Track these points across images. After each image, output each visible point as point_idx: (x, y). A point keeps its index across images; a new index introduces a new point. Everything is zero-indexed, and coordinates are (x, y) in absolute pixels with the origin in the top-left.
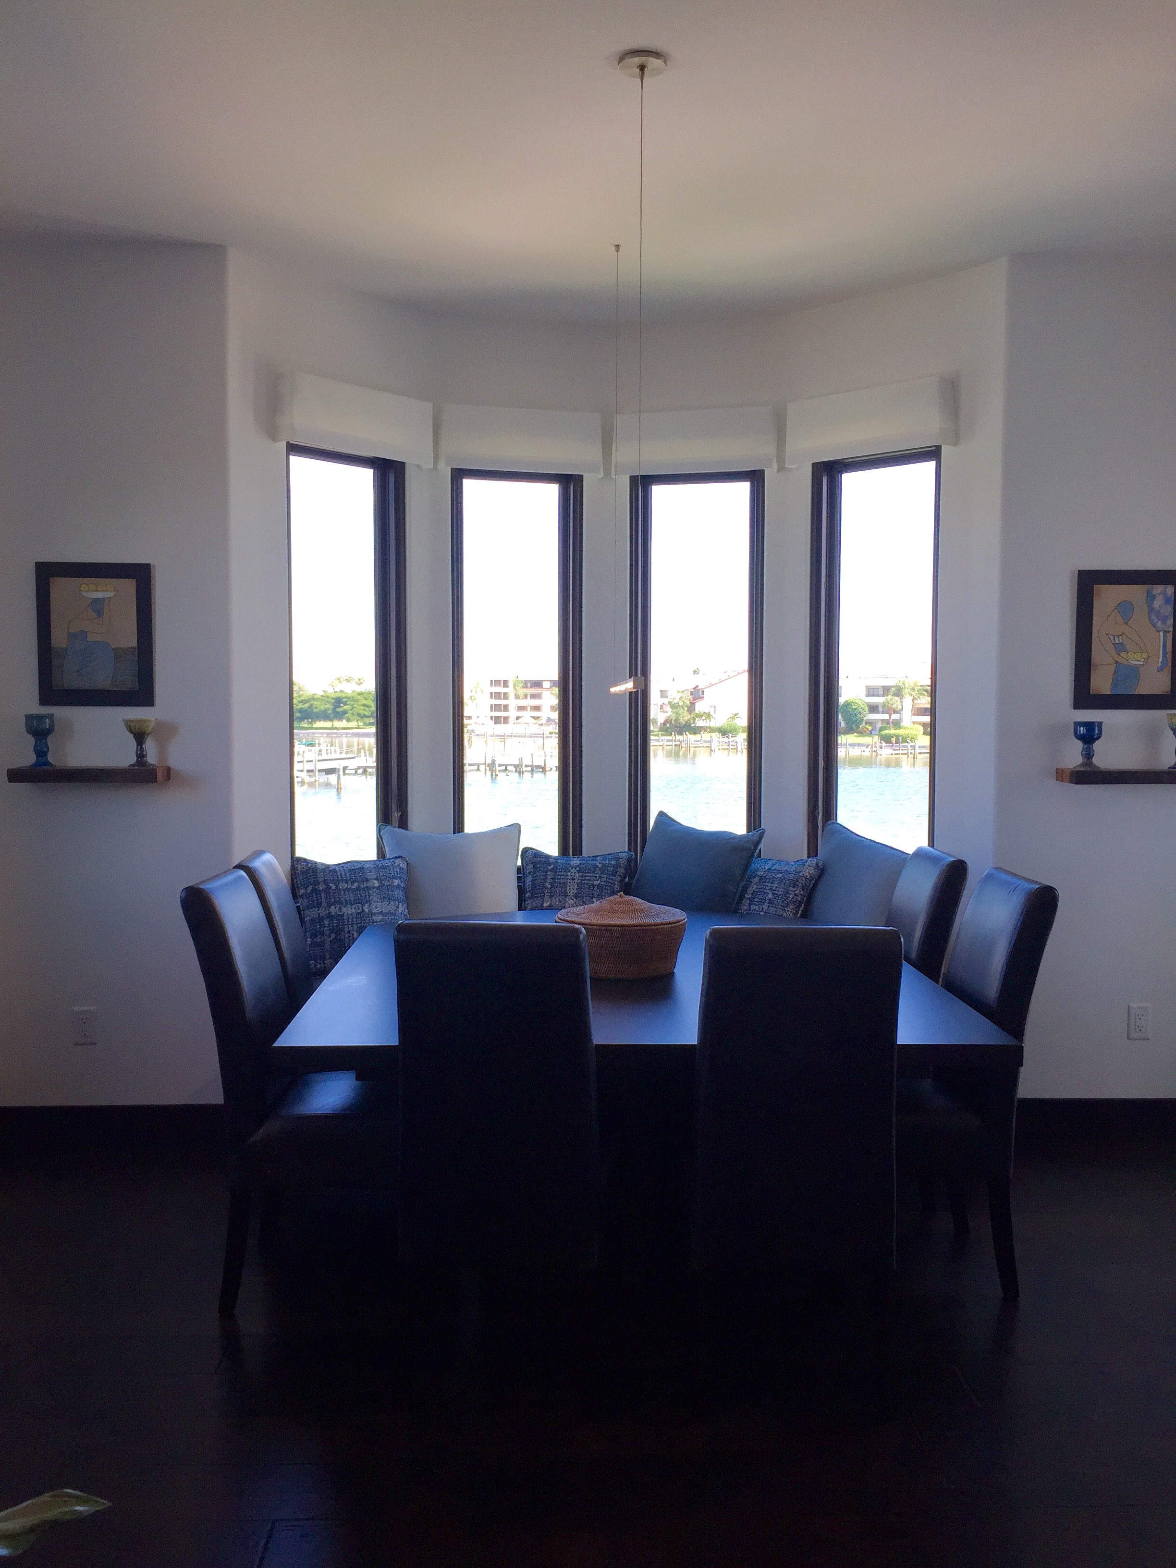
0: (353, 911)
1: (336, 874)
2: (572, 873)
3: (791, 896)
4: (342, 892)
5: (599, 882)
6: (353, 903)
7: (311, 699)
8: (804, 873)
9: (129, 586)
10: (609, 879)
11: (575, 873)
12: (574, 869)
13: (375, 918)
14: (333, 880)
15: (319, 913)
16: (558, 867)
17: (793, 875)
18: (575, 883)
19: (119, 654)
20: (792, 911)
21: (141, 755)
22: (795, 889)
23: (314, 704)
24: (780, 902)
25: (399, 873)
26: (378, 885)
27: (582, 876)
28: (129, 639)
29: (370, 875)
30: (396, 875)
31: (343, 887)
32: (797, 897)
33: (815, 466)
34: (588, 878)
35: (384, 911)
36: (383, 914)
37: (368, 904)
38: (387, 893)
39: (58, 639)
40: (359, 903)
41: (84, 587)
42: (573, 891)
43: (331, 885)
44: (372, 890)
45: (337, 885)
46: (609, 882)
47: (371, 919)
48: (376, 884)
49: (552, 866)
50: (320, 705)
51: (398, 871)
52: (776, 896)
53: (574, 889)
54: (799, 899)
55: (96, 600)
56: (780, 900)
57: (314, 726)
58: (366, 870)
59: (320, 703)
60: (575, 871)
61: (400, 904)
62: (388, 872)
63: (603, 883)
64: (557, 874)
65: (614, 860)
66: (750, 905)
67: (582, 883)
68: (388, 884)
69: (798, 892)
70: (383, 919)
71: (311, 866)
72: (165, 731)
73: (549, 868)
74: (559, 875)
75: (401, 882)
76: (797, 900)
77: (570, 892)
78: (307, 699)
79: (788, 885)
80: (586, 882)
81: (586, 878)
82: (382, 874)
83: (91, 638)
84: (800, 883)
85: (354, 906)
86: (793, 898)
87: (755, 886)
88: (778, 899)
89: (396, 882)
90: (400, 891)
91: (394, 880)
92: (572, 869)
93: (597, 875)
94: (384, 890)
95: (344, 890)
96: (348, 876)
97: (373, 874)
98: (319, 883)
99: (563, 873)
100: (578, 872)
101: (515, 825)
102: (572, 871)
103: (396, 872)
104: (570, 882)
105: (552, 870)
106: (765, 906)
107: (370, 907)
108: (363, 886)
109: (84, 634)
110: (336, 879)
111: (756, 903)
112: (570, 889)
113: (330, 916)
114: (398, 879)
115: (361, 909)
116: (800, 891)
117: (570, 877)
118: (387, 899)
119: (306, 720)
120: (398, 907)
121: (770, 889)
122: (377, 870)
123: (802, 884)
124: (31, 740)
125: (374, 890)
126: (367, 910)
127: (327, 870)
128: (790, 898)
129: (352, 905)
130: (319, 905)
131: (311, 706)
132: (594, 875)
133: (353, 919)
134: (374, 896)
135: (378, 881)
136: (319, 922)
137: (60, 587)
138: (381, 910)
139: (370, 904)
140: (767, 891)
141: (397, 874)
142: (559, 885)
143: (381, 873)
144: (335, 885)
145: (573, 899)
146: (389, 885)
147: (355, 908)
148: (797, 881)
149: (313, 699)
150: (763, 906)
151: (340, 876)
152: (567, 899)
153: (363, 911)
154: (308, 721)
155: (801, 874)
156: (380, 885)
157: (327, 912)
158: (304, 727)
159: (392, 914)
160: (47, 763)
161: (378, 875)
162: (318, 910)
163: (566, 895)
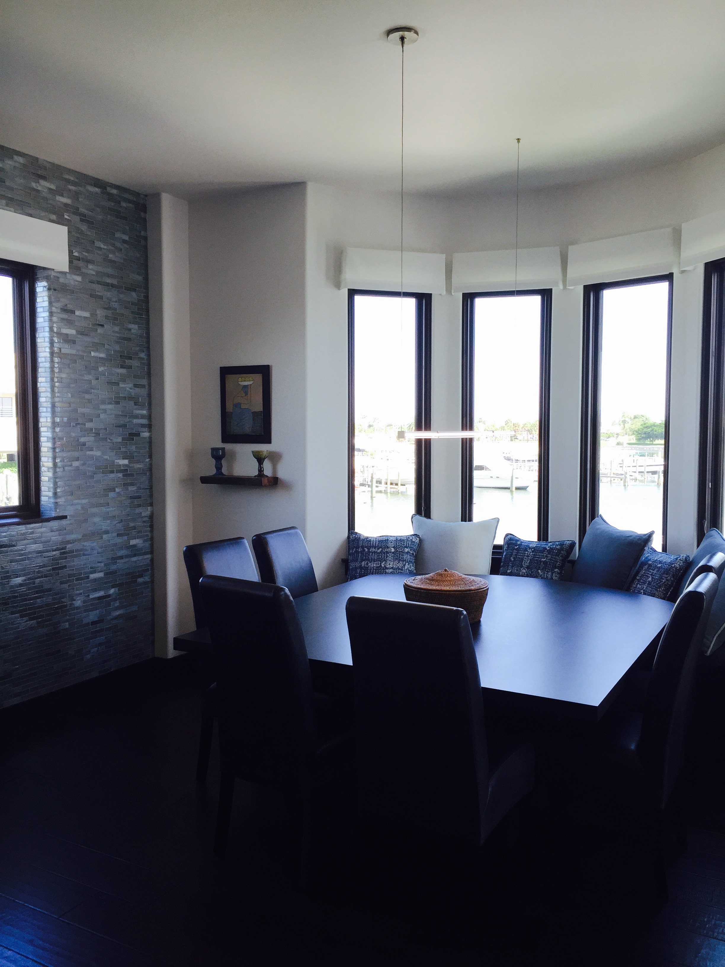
0: (375, 565)
1: (370, 543)
2: (528, 552)
3: (663, 581)
4: (371, 554)
5: (545, 559)
6: (375, 561)
7: (653, 426)
8: (676, 565)
9: (258, 378)
10: (553, 558)
11: (530, 552)
12: (530, 550)
13: (387, 571)
14: (368, 546)
15: (356, 565)
16: (521, 548)
17: (667, 566)
18: (529, 559)
19: (255, 414)
20: (663, 591)
21: (261, 470)
22: (667, 576)
23: (654, 429)
24: (655, 584)
25: (410, 544)
26: (393, 551)
27: (534, 555)
28: (259, 407)
29: (390, 545)
30: (407, 545)
31: (372, 551)
32: (668, 582)
33: (707, 265)
34: (538, 556)
35: (394, 567)
36: (393, 569)
37: (385, 562)
38: (399, 556)
39: (229, 407)
40: (379, 561)
41: (240, 379)
42: (527, 564)
43: (365, 549)
44: (389, 553)
45: (369, 549)
46: (552, 560)
47: (384, 571)
48: (393, 550)
49: (518, 547)
50: (659, 429)
51: (410, 543)
52: (653, 579)
53: (527, 563)
54: (670, 583)
55: (245, 387)
56: (656, 583)
57: (654, 443)
58: (389, 541)
59: (658, 428)
60: (531, 551)
61: (407, 564)
62: (403, 543)
63: (547, 560)
64: (519, 552)
65: (559, 546)
66: (637, 584)
67: (533, 559)
68: (401, 550)
69: (669, 578)
70: (393, 572)
71: (357, 537)
72: (275, 457)
73: (516, 547)
74: (520, 553)
75: (411, 550)
76: (668, 584)
77: (524, 565)
78: (650, 425)
79: (663, 573)
80: (536, 559)
81: (537, 556)
82: (398, 545)
83: (243, 406)
84: (671, 571)
85: (375, 563)
86: (665, 582)
87: (644, 571)
88: (654, 582)
89: (406, 550)
90: (409, 555)
91: (405, 549)
92: (529, 549)
93: (545, 555)
94: (397, 555)
95: (372, 553)
96: (377, 544)
97: (393, 544)
98: (359, 548)
99: (522, 552)
100: (533, 552)
101: (495, 519)
102: (528, 551)
103: (408, 544)
104: (526, 558)
105: (516, 549)
106: (645, 586)
107: (385, 564)
108: (384, 551)
109: (240, 404)
110: (369, 545)
111: (641, 583)
112: (525, 563)
113: (361, 568)
114: (409, 548)
115: (379, 565)
116: (671, 578)
117: (526, 555)
118: (398, 560)
119: (649, 439)
120: (405, 565)
121: (651, 575)
122: (396, 542)
123: (673, 573)
124: (213, 461)
125: (390, 554)
126: (383, 566)
127: (366, 540)
128: (662, 582)
129: (374, 561)
130: (357, 560)
131: (653, 430)
132: (543, 554)
133: (373, 570)
134: (390, 556)
135: (394, 549)
136: (355, 570)
137: (231, 379)
138: (392, 566)
139: (386, 562)
140: (649, 575)
141: (409, 545)
142: (518, 559)
143: (397, 543)
144: (367, 549)
145: (525, 570)
146: (401, 552)
147: (376, 564)
148: (669, 570)
149: (654, 426)
150: (644, 586)
151: (372, 544)
152: (522, 569)
153: (381, 566)
154: (650, 440)
155: (673, 566)
156: (395, 551)
157: (360, 565)
158: (647, 443)
159: (399, 569)
160: (222, 474)
161: (395, 545)
162: (356, 563)
163: (522, 566)
